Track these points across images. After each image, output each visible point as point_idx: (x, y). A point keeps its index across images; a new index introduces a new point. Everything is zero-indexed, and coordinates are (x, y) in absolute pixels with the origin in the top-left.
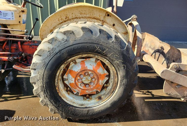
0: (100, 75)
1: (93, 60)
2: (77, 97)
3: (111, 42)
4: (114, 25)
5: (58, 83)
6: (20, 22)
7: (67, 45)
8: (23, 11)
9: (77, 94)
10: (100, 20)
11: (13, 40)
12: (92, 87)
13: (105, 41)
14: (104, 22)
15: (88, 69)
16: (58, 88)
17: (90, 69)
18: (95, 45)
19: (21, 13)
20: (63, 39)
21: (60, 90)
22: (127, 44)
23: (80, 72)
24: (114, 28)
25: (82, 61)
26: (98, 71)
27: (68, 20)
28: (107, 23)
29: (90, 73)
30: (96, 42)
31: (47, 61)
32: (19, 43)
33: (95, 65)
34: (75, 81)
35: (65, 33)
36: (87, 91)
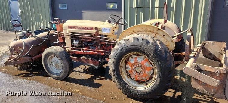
0: (146, 67)
1: (143, 57)
2: (134, 81)
3: (149, 46)
4: (164, 36)
5: (121, 68)
6: (113, 34)
7: (125, 46)
8: (116, 28)
9: (134, 79)
10: (154, 33)
11: (109, 44)
12: (141, 75)
13: (145, 45)
14: (156, 33)
15: (139, 62)
16: (121, 71)
17: (140, 62)
18: (139, 47)
19: (115, 29)
20: (123, 43)
21: (122, 73)
22: (160, 48)
23: (134, 63)
24: (164, 38)
25: (136, 57)
26: (145, 64)
27: (135, 33)
28: (159, 35)
29: (140, 65)
30: (140, 46)
31: (115, 54)
32: (111, 46)
33: (143, 60)
34: (131, 69)
35: (125, 40)
36: (138, 78)
